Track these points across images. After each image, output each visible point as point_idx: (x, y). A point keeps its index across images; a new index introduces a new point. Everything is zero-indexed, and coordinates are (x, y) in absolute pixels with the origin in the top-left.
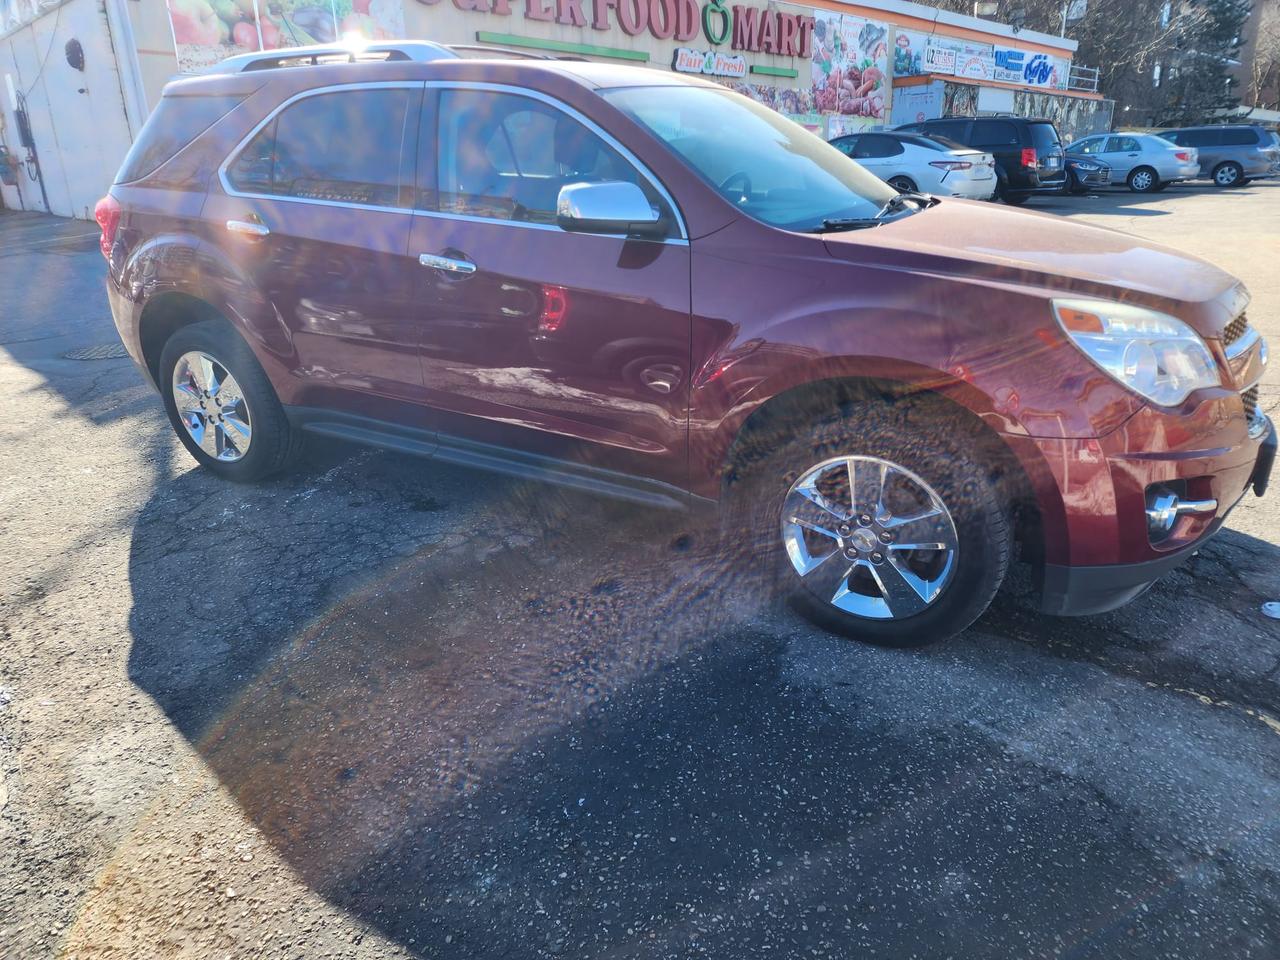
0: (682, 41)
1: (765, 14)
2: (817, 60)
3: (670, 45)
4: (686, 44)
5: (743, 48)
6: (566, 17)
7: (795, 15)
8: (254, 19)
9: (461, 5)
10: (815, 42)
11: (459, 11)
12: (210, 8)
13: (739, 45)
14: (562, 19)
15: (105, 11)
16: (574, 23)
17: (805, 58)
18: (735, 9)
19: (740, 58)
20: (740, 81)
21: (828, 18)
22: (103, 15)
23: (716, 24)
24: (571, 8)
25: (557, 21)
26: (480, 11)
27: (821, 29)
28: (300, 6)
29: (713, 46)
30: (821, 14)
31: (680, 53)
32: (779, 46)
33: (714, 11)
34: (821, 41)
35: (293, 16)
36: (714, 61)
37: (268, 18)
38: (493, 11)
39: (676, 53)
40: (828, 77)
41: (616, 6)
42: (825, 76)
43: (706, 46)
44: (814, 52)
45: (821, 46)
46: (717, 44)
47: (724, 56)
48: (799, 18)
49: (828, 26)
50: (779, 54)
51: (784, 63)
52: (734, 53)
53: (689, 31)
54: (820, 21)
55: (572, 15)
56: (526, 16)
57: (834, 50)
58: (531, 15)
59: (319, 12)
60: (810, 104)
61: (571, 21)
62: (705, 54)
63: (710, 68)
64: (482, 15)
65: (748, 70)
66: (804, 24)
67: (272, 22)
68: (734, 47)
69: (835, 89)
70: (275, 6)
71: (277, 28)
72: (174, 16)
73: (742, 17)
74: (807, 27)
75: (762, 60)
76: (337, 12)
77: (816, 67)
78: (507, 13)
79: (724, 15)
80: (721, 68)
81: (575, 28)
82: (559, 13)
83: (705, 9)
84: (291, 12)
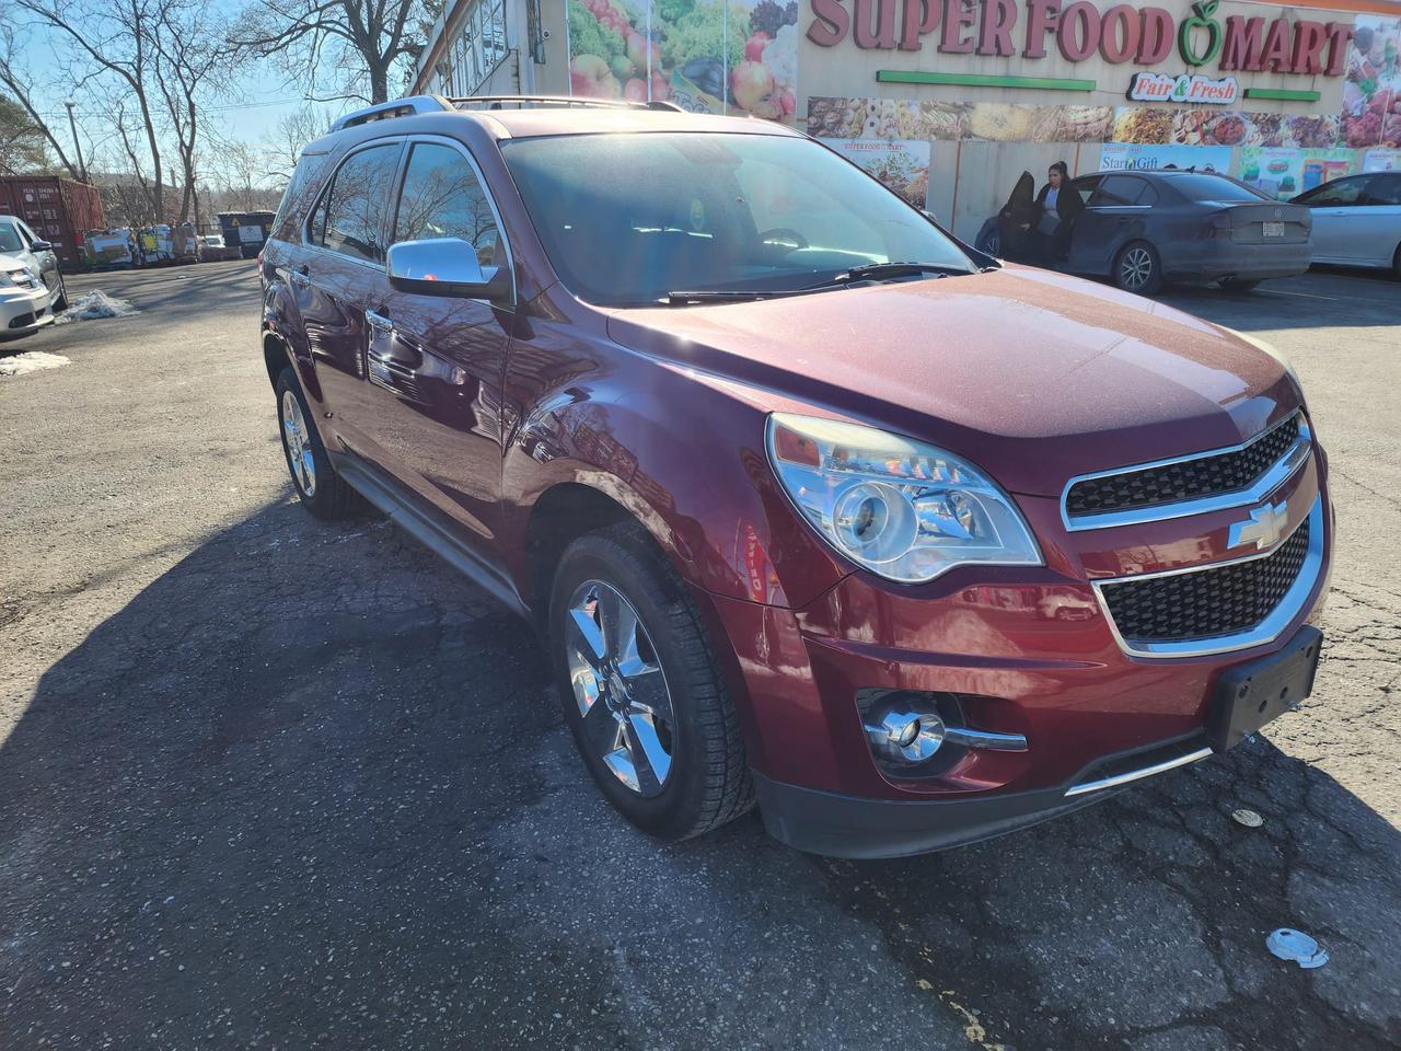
0: (1146, 64)
1: (1275, 24)
2: (1354, 77)
3: (1127, 70)
4: (1151, 69)
5: (1235, 68)
6: (989, 45)
7: (1324, 23)
8: (646, 74)
9: (864, 45)
10: (1352, 57)
11: (859, 50)
12: (606, 67)
13: (1229, 64)
14: (983, 50)
15: (517, 75)
16: (999, 53)
17: (1335, 76)
18: (1230, 22)
19: (1228, 80)
20: (1228, 109)
21: (1379, 23)
22: (516, 79)
23: (1198, 41)
24: (997, 36)
25: (978, 52)
26: (884, 49)
27: (1364, 41)
28: (692, 58)
29: (1191, 70)
30: (1364, 21)
31: (1139, 79)
32: (1294, 63)
33: (1196, 25)
34: (1363, 54)
35: (684, 69)
36: (1189, 86)
37: (660, 72)
38: (900, 47)
39: (1134, 79)
40: (1370, 100)
41: (1057, 29)
42: (1365, 98)
43: (1180, 67)
44: (1348, 68)
45: (1362, 60)
46: (1197, 65)
47: (1205, 79)
48: (1328, 27)
49: (1377, 34)
50: (1292, 72)
51: (1301, 84)
52: (1221, 75)
53: (1155, 53)
54: (1364, 30)
55: (998, 44)
56: (940, 50)
57: (1385, 65)
58: (944, 48)
59: (710, 63)
60: (1336, 134)
61: (995, 50)
62: (1176, 79)
63: (1182, 94)
64: (887, 52)
65: (1241, 94)
66: (1337, 34)
67: (663, 76)
68: (1222, 67)
69: (1381, 115)
70: (667, 60)
71: (667, 82)
72: (573, 76)
73: (1238, 31)
74: (1341, 37)
75: (1265, 81)
76: (728, 62)
77: (1349, 86)
78: (916, 48)
79: (1212, 29)
80: (1198, 94)
81: (999, 58)
82: (981, 43)
83: (1183, 25)
84: (682, 65)
